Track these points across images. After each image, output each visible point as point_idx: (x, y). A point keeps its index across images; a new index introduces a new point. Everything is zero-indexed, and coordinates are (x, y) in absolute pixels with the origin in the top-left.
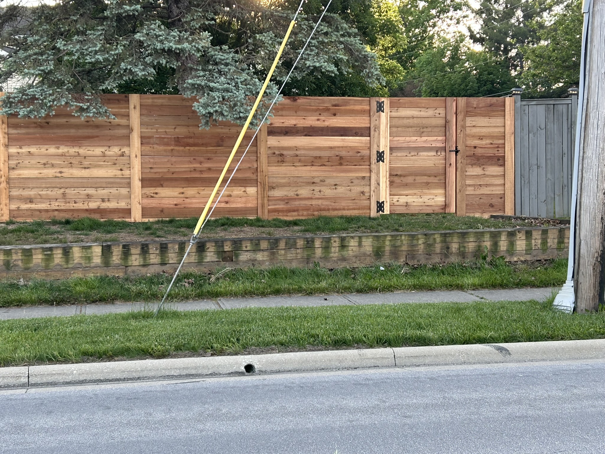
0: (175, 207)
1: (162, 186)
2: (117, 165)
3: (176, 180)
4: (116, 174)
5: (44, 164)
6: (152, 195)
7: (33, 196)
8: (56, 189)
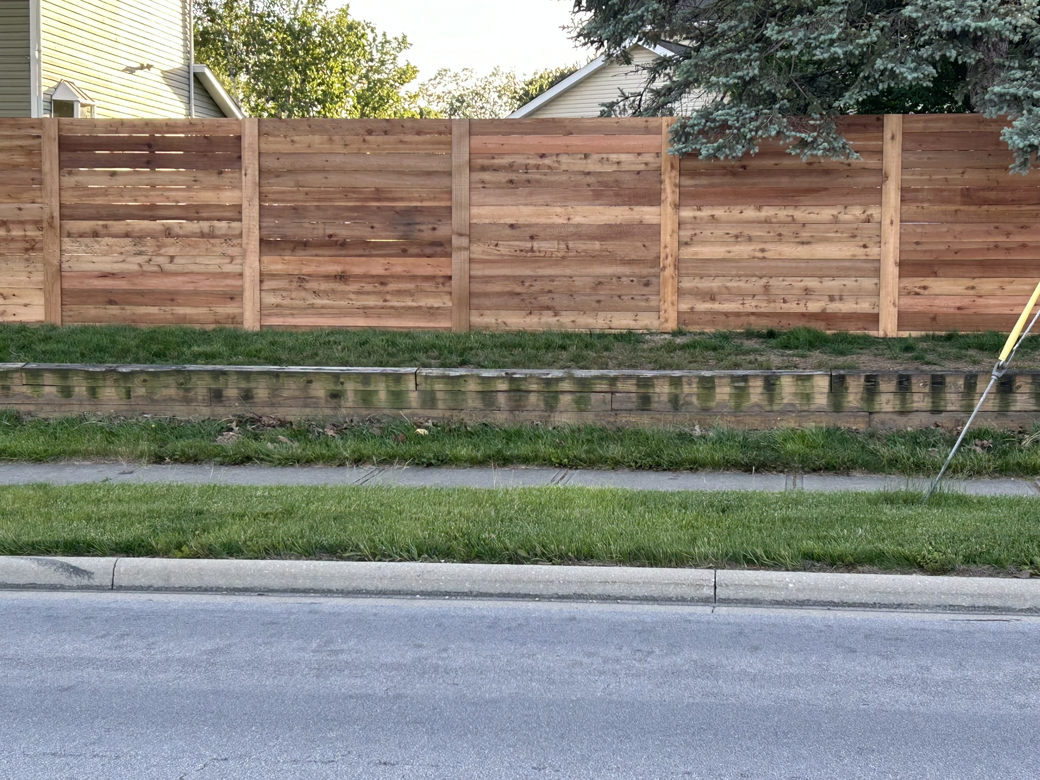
0: (957, 311)
1: (935, 274)
2: (857, 239)
3: (961, 264)
4: (856, 253)
5: (737, 237)
6: (917, 290)
7: (715, 290)
8: (754, 279)
